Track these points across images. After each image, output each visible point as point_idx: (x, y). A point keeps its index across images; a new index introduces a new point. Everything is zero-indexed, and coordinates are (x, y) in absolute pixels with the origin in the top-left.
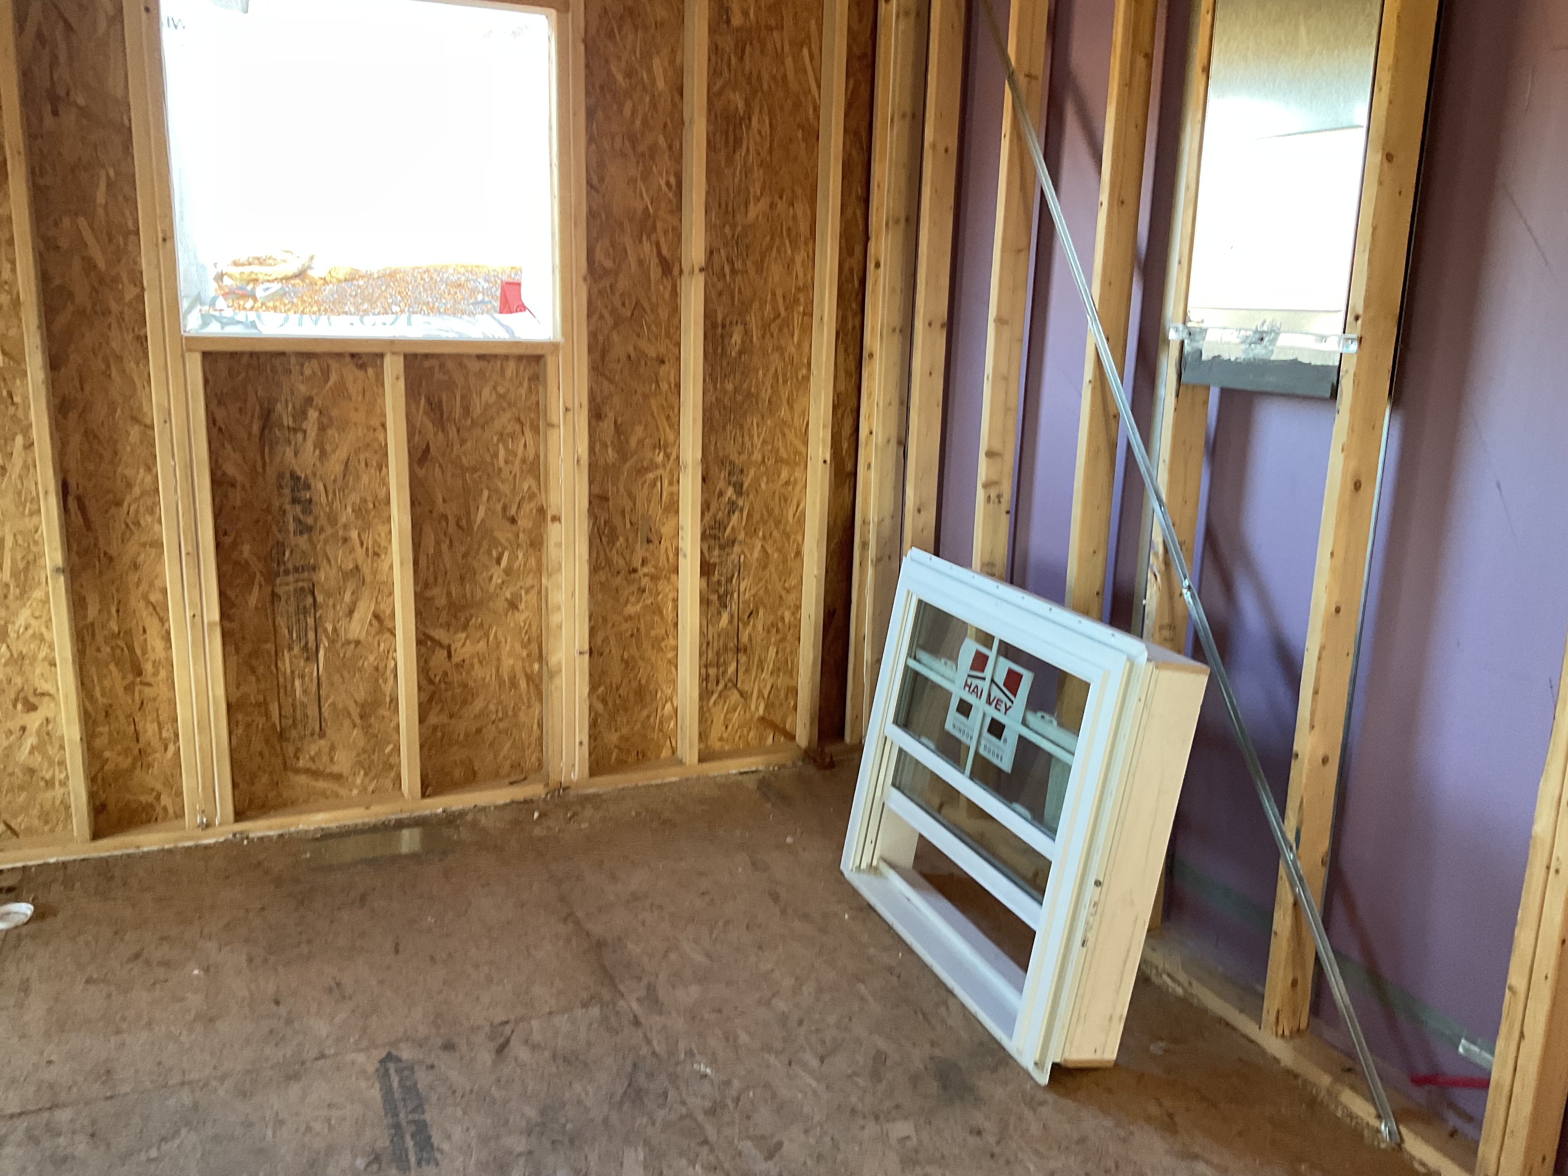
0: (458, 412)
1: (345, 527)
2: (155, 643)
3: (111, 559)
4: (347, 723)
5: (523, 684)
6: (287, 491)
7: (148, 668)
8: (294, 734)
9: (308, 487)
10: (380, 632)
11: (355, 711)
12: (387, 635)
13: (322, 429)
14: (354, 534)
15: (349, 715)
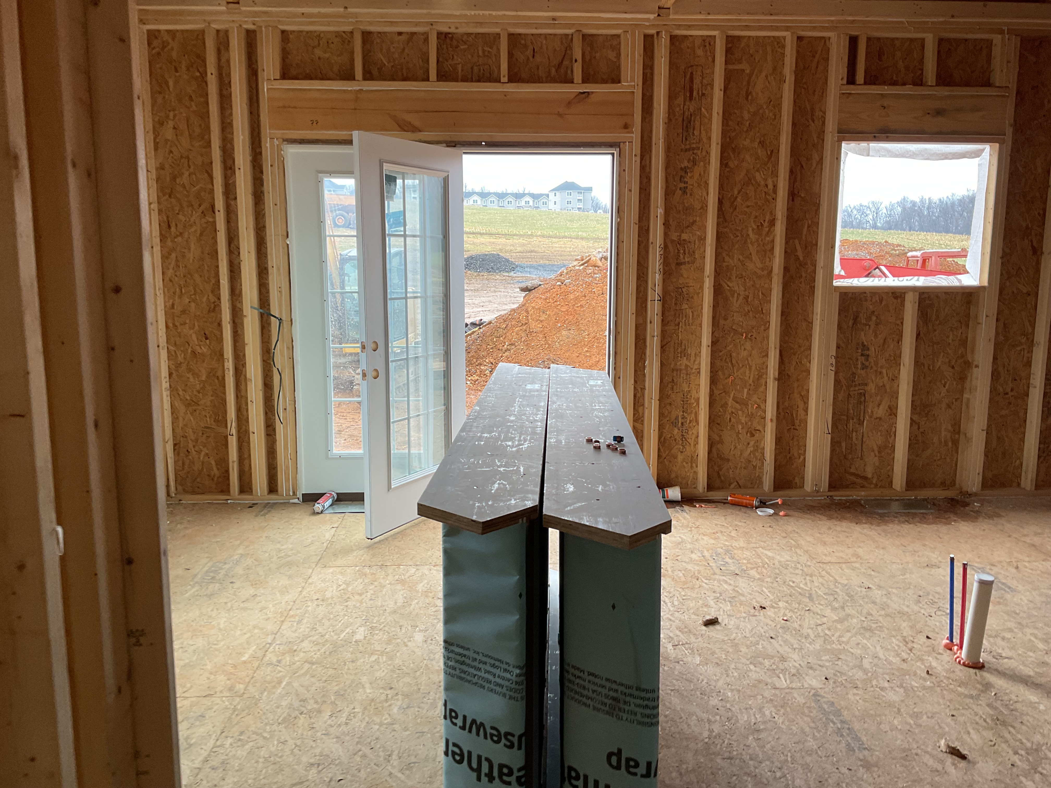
0: (934, 317)
1: (882, 367)
2: (801, 412)
3: (789, 376)
4: (872, 454)
5: (950, 444)
6: (860, 351)
7: (797, 422)
8: (850, 457)
9: (868, 349)
10: (891, 415)
11: (876, 449)
12: (893, 416)
13: (877, 325)
14: (884, 371)
15: (873, 451)
